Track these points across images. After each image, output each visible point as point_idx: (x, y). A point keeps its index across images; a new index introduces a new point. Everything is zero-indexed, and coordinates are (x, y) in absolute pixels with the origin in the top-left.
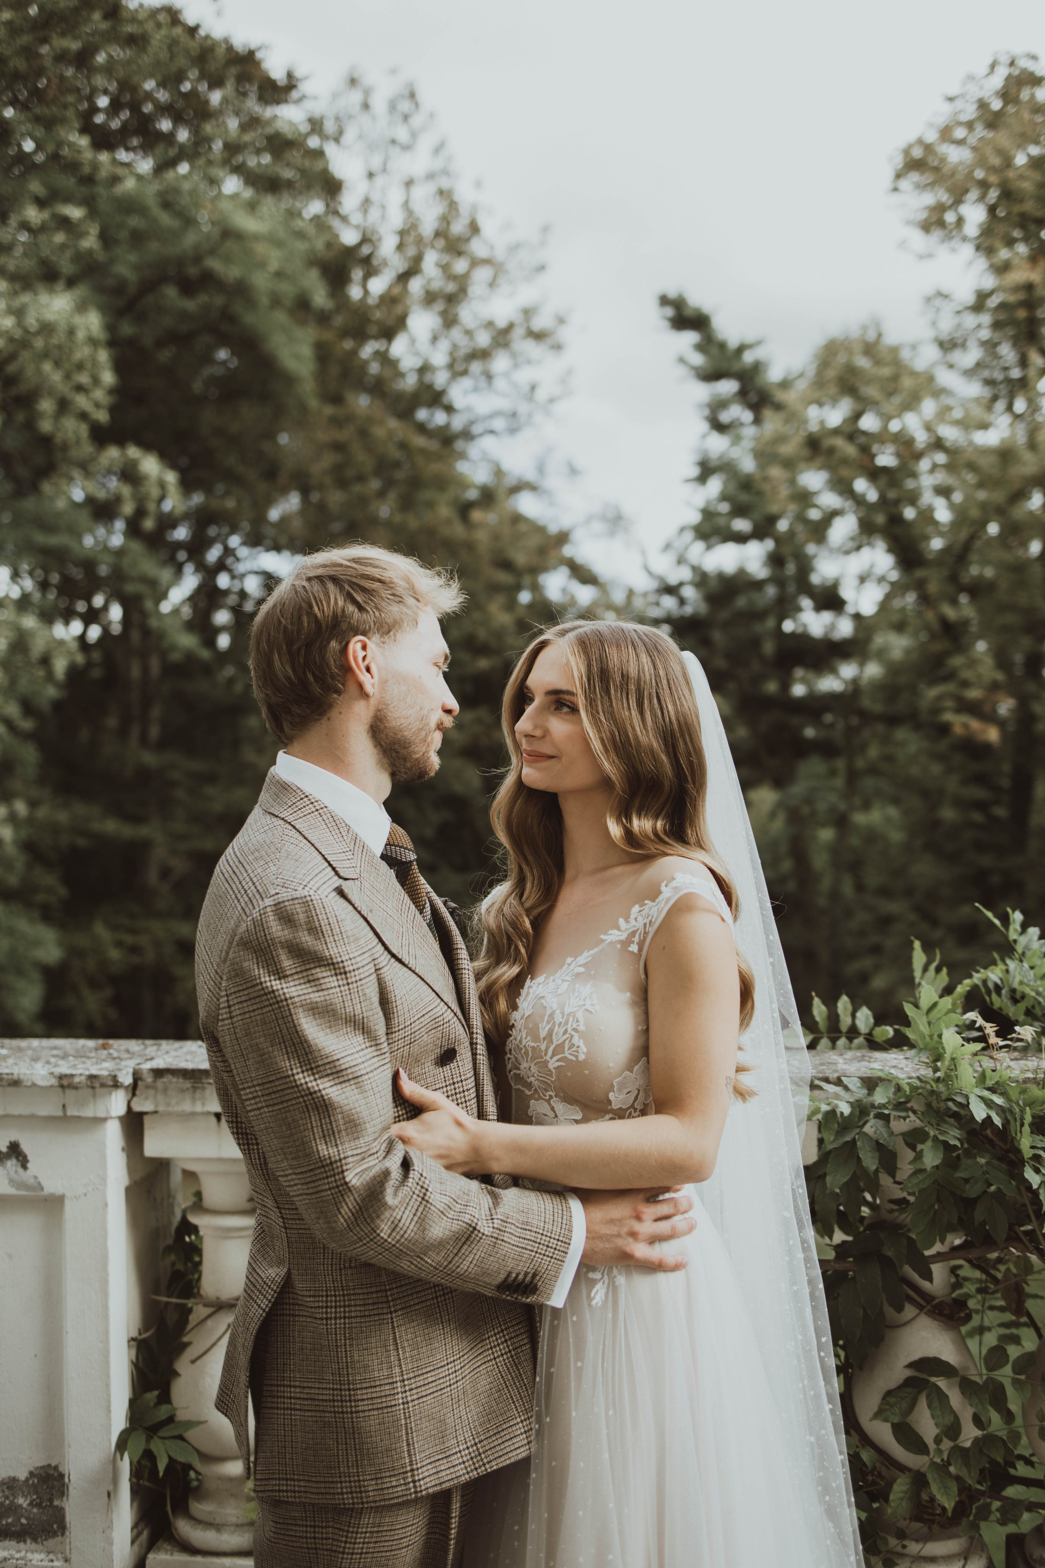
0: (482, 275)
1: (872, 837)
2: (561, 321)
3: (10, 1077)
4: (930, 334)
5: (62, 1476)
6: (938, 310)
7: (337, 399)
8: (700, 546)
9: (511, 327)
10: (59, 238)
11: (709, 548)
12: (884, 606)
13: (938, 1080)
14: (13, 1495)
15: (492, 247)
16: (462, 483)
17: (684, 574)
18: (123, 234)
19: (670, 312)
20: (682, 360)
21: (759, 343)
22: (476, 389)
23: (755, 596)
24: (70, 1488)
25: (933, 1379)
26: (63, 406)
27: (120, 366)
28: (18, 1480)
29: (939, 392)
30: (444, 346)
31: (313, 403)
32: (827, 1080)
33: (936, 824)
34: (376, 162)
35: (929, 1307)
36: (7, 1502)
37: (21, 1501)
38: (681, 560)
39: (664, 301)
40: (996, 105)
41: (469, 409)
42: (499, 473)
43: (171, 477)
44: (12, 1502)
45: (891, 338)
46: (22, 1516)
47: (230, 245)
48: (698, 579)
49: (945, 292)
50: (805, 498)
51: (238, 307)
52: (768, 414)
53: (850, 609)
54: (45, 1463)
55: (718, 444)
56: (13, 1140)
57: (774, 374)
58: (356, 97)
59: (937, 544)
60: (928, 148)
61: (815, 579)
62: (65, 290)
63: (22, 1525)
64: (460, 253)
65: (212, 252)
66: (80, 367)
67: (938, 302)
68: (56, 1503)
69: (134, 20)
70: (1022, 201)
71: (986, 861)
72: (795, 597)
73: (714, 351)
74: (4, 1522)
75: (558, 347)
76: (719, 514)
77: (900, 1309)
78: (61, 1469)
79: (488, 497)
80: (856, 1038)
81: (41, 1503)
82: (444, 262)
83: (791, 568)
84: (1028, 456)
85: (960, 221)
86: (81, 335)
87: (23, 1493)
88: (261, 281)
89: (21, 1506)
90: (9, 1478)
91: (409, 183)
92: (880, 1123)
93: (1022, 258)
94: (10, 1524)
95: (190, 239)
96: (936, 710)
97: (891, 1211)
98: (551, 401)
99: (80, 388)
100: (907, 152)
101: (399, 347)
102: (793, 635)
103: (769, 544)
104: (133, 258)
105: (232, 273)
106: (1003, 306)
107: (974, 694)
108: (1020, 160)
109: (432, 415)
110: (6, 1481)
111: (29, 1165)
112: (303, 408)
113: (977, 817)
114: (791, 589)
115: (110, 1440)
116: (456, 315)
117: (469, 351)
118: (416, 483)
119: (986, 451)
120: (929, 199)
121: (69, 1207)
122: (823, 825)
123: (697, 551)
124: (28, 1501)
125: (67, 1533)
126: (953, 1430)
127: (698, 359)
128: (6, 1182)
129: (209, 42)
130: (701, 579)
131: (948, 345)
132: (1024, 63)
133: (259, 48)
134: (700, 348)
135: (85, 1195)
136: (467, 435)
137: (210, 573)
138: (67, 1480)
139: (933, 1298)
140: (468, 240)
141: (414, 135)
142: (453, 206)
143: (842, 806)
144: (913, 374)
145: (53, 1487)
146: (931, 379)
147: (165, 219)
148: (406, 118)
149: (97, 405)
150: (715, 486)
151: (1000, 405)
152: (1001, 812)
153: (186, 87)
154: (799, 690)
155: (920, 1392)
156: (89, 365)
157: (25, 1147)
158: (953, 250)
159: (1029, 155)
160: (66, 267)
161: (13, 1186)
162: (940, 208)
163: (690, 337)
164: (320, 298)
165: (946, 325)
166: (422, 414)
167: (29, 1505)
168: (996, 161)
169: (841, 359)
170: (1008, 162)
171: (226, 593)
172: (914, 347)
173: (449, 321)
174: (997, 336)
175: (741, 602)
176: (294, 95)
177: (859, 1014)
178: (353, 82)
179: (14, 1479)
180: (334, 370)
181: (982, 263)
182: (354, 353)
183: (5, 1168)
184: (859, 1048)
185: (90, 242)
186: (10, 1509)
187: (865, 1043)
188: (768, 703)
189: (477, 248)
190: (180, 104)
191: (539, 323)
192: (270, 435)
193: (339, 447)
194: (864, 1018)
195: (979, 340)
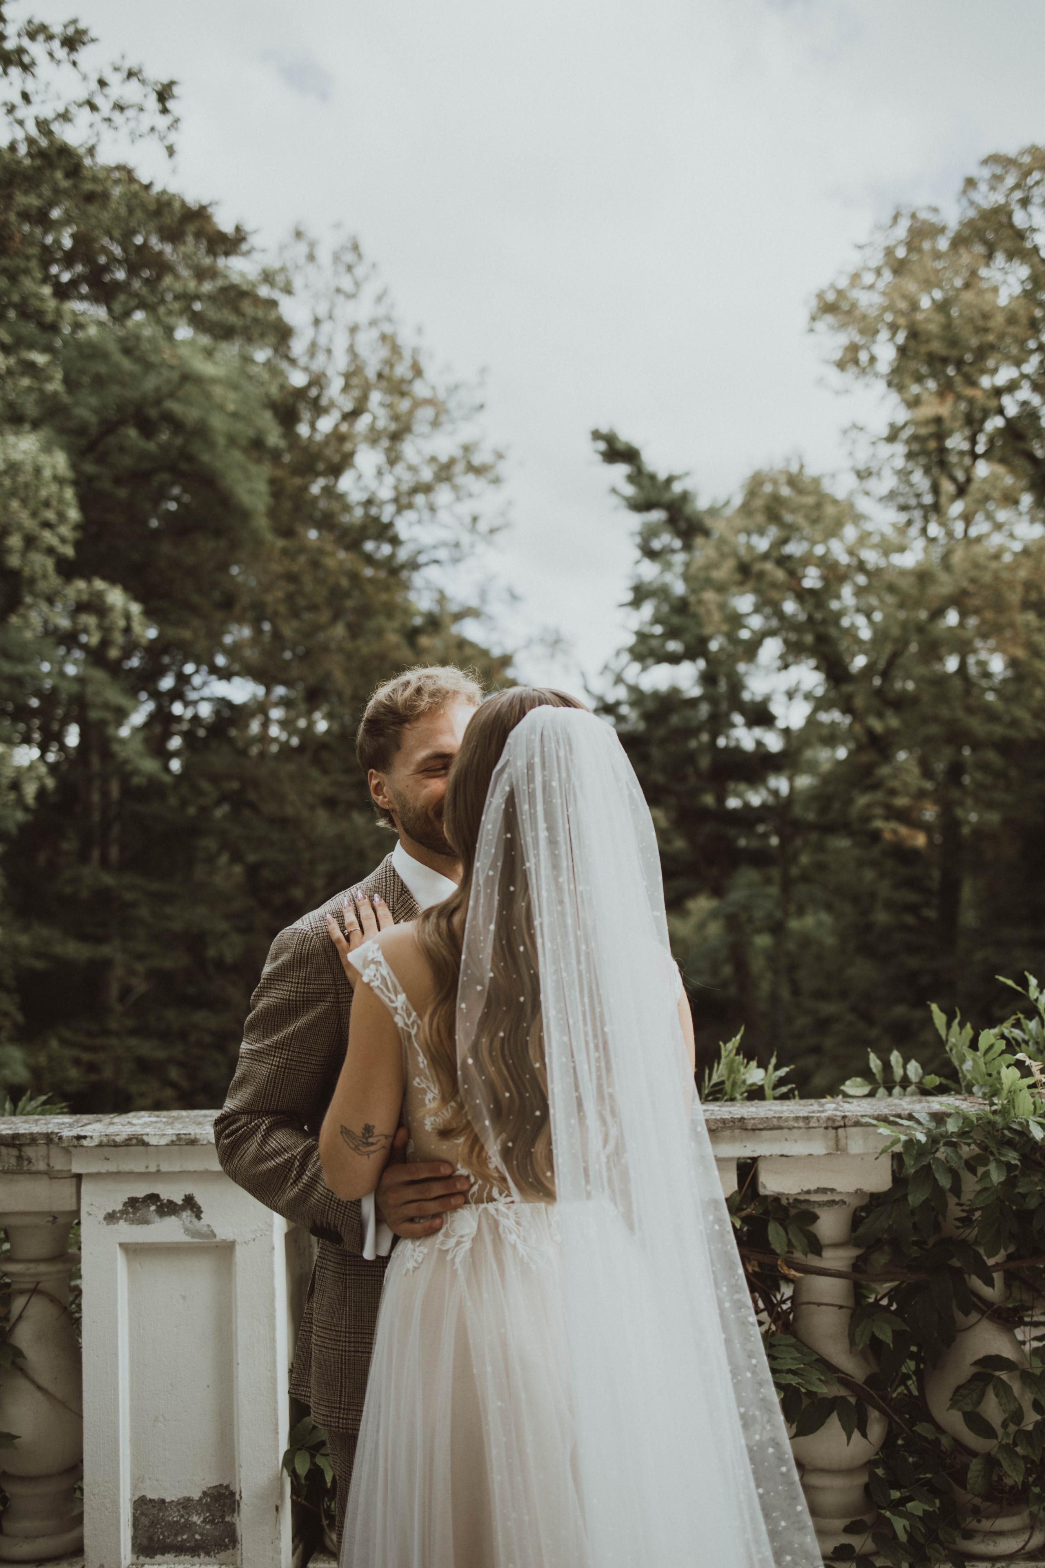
0: (425, 414)
1: (806, 941)
2: (500, 456)
3: (188, 1137)
4: (848, 464)
5: (233, 1494)
6: (854, 442)
7: (288, 533)
8: (636, 667)
9: (452, 462)
10: (26, 382)
11: (644, 669)
12: (811, 721)
13: (994, 1112)
14: (188, 1514)
15: (433, 388)
16: (407, 612)
17: (620, 693)
18: (86, 380)
19: (602, 446)
20: (614, 491)
21: (687, 474)
22: (420, 522)
23: (689, 713)
24: (242, 1504)
25: (997, 1373)
26: (30, 541)
27: (83, 504)
28: (192, 1500)
29: (858, 518)
30: (389, 480)
31: (269, 537)
32: (899, 1116)
33: (869, 927)
34: (322, 310)
35: (989, 1312)
36: (183, 1520)
37: (195, 1519)
38: (619, 680)
39: (597, 435)
40: (901, 253)
41: (414, 540)
42: (442, 598)
43: (135, 608)
44: (187, 1520)
45: (812, 470)
46: (196, 1533)
47: (189, 388)
48: (634, 697)
49: (860, 425)
50: (736, 620)
51: (196, 447)
52: (699, 541)
53: (781, 724)
54: (217, 1484)
55: (650, 571)
56: (187, 1193)
57: (702, 503)
58: (302, 249)
59: (860, 662)
60: (840, 293)
61: (746, 696)
62: (29, 432)
63: (196, 1540)
64: (403, 394)
65: (172, 395)
66: (47, 504)
67: (854, 434)
68: (227, 1519)
69: (95, 179)
70: (928, 341)
71: (913, 962)
72: (727, 715)
73: (646, 482)
74: (179, 1539)
75: (496, 481)
76: (653, 636)
77: (967, 1313)
78: (231, 1488)
79: (434, 623)
80: (908, 1086)
81: (214, 1520)
82: (388, 402)
83: (723, 686)
84: (943, 577)
85: (873, 359)
86: (47, 473)
87: (197, 1511)
88: (218, 423)
89: (195, 1523)
90: (184, 1498)
91: (354, 330)
92: (949, 1150)
93: (931, 394)
94: (185, 1540)
95: (150, 383)
96: (866, 819)
97: (958, 1228)
98: (492, 531)
99: (47, 525)
100: (820, 296)
101: (346, 483)
102: (726, 749)
103: (701, 664)
104: (94, 401)
105: (190, 414)
106: (915, 438)
107: (901, 801)
108: (925, 303)
109: (378, 548)
110: (181, 1501)
111: (202, 1215)
112: (259, 542)
113: (910, 919)
114: (724, 706)
115: (277, 1459)
116: (401, 452)
117: (412, 484)
118: (365, 611)
119: (903, 572)
120: (842, 339)
121: (240, 1252)
122: (759, 931)
123: (632, 672)
124: (202, 1519)
125: (239, 1546)
126: (1017, 1416)
127: (629, 490)
128: (182, 1231)
129: (166, 197)
130: (638, 697)
131: (863, 475)
132: (923, 215)
133: (210, 204)
134: (631, 479)
135: (254, 1240)
136: (414, 565)
137: (163, 700)
138: (237, 1497)
139: (993, 1304)
140: (410, 382)
141: (357, 284)
142: (396, 350)
143: (778, 914)
144: (835, 502)
145: (224, 1505)
146: (851, 506)
147: (126, 364)
148: (349, 268)
149: (63, 540)
150: (648, 610)
151: (914, 531)
152: (931, 914)
153: (139, 240)
154: (733, 803)
155: (987, 1385)
156: (54, 503)
157: (199, 1199)
158: (867, 385)
159: (933, 300)
160: (31, 409)
161: (188, 1235)
162: (853, 349)
163: (622, 469)
164: (274, 438)
165: (862, 457)
166: (369, 546)
167: (203, 1522)
168: (903, 305)
169: (768, 488)
170: (914, 306)
171: (179, 719)
172: (833, 476)
173: (393, 459)
174: (910, 466)
175: (675, 720)
176: (244, 247)
177: (909, 1066)
178: (298, 235)
179: (189, 1499)
180: (288, 505)
181: (894, 398)
182: (305, 488)
183: (181, 1219)
184: (912, 1094)
185: (55, 386)
186: (185, 1526)
187: (917, 1090)
188: (705, 814)
189: (420, 389)
190: (133, 257)
191: (477, 459)
192: (224, 567)
193: (292, 578)
194: (914, 1069)
195: (893, 468)
